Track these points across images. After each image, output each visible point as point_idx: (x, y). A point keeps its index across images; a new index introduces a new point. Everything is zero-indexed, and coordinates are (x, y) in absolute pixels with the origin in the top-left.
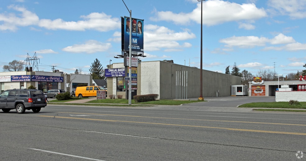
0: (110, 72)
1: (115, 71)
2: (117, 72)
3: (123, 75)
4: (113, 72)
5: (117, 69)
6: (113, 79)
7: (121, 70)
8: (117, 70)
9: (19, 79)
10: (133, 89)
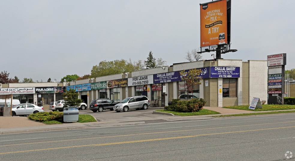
0: (217, 72)
1: (223, 69)
2: (225, 72)
3: (232, 75)
4: (221, 72)
5: (226, 67)
6: (219, 81)
7: (230, 69)
8: (226, 69)
10: (276, 92)
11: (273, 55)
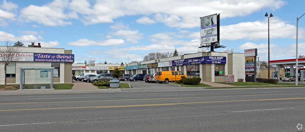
2: (216, 60)
3: (221, 62)
4: (213, 60)
6: (212, 65)
7: (219, 58)
9: (50, 58)
10: (251, 74)
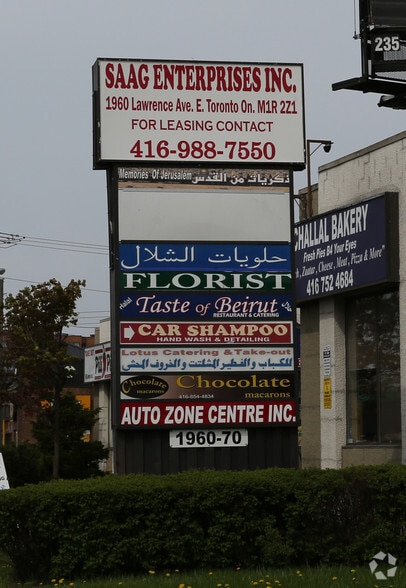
11: (181, 67)
